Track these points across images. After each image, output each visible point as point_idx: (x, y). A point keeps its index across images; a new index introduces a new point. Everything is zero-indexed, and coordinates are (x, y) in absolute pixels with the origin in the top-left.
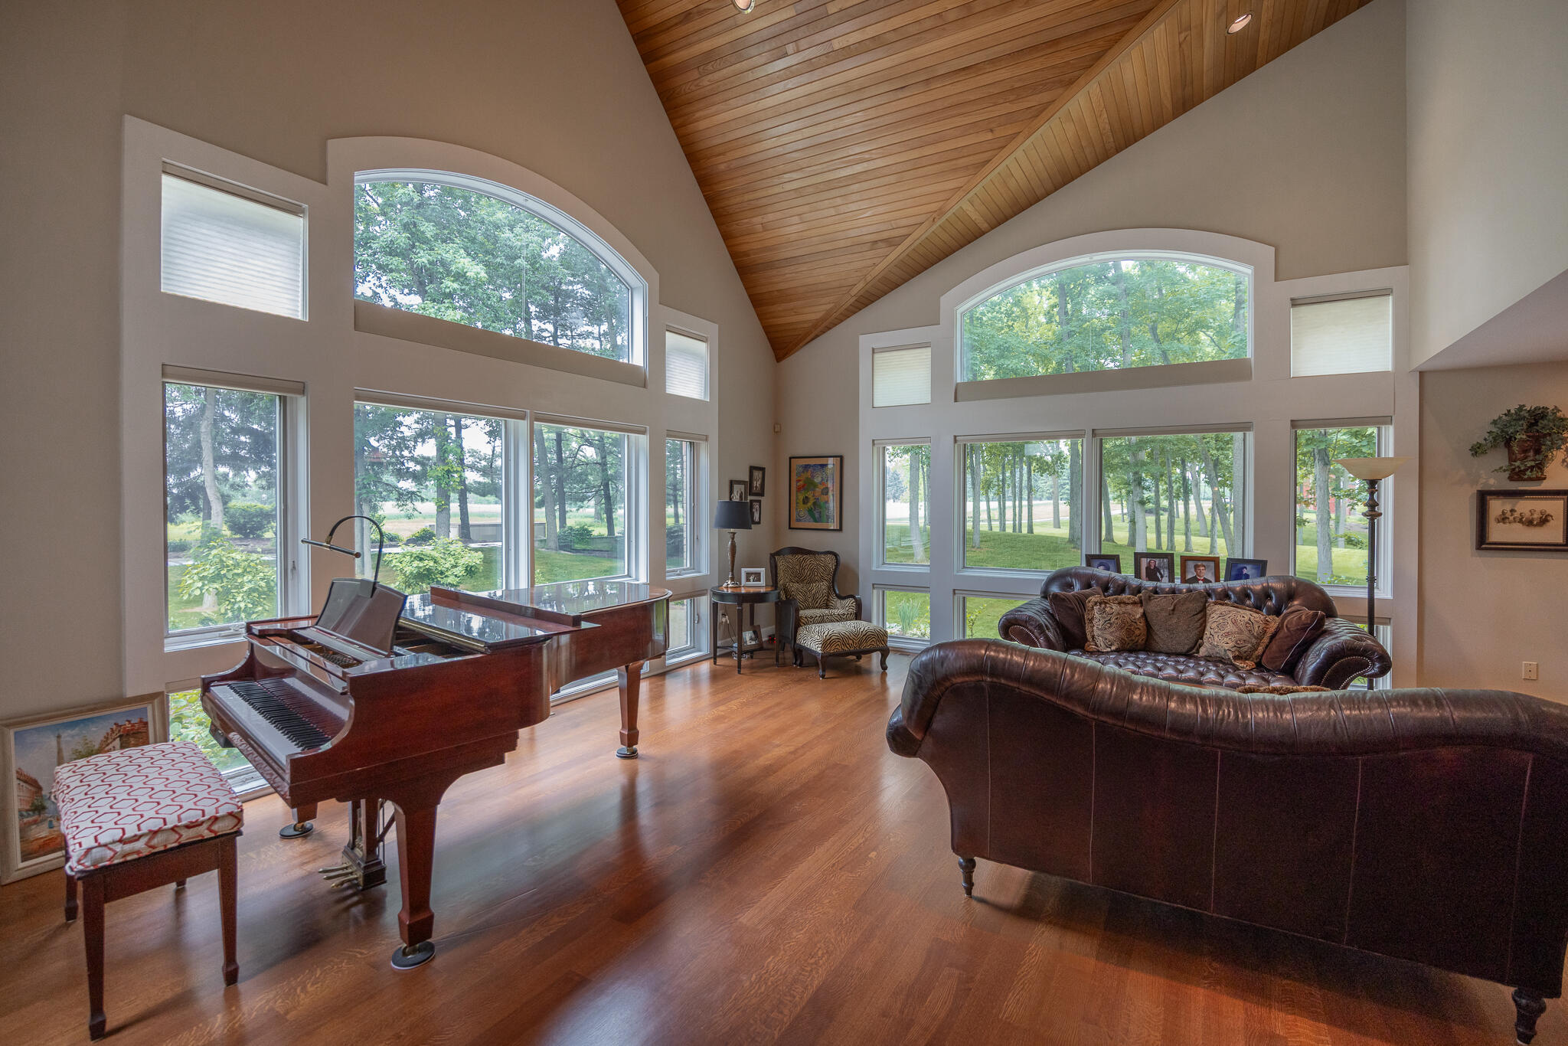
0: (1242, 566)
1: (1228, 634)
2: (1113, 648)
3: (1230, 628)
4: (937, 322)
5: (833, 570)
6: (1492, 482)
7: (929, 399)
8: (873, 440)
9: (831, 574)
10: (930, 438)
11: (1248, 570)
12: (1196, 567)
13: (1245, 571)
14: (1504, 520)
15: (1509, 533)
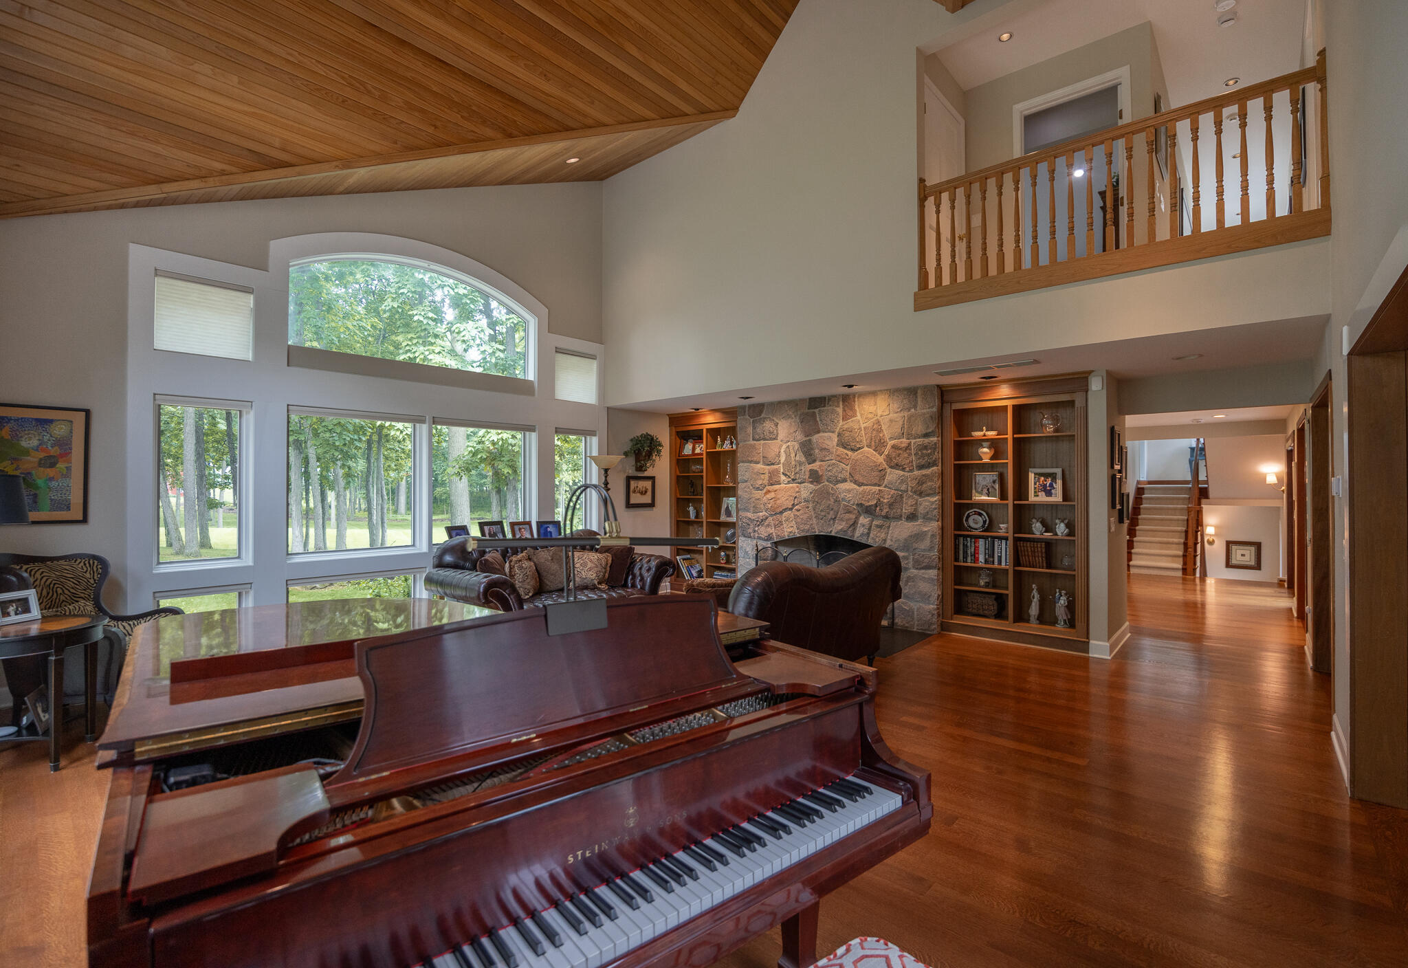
0: (546, 526)
1: (590, 569)
2: (531, 594)
3: (590, 565)
4: (264, 268)
5: (95, 580)
6: (630, 471)
7: (249, 356)
8: (155, 394)
9: (90, 588)
10: (252, 402)
11: (551, 529)
12: (520, 529)
13: (549, 529)
14: (634, 492)
15: (636, 498)
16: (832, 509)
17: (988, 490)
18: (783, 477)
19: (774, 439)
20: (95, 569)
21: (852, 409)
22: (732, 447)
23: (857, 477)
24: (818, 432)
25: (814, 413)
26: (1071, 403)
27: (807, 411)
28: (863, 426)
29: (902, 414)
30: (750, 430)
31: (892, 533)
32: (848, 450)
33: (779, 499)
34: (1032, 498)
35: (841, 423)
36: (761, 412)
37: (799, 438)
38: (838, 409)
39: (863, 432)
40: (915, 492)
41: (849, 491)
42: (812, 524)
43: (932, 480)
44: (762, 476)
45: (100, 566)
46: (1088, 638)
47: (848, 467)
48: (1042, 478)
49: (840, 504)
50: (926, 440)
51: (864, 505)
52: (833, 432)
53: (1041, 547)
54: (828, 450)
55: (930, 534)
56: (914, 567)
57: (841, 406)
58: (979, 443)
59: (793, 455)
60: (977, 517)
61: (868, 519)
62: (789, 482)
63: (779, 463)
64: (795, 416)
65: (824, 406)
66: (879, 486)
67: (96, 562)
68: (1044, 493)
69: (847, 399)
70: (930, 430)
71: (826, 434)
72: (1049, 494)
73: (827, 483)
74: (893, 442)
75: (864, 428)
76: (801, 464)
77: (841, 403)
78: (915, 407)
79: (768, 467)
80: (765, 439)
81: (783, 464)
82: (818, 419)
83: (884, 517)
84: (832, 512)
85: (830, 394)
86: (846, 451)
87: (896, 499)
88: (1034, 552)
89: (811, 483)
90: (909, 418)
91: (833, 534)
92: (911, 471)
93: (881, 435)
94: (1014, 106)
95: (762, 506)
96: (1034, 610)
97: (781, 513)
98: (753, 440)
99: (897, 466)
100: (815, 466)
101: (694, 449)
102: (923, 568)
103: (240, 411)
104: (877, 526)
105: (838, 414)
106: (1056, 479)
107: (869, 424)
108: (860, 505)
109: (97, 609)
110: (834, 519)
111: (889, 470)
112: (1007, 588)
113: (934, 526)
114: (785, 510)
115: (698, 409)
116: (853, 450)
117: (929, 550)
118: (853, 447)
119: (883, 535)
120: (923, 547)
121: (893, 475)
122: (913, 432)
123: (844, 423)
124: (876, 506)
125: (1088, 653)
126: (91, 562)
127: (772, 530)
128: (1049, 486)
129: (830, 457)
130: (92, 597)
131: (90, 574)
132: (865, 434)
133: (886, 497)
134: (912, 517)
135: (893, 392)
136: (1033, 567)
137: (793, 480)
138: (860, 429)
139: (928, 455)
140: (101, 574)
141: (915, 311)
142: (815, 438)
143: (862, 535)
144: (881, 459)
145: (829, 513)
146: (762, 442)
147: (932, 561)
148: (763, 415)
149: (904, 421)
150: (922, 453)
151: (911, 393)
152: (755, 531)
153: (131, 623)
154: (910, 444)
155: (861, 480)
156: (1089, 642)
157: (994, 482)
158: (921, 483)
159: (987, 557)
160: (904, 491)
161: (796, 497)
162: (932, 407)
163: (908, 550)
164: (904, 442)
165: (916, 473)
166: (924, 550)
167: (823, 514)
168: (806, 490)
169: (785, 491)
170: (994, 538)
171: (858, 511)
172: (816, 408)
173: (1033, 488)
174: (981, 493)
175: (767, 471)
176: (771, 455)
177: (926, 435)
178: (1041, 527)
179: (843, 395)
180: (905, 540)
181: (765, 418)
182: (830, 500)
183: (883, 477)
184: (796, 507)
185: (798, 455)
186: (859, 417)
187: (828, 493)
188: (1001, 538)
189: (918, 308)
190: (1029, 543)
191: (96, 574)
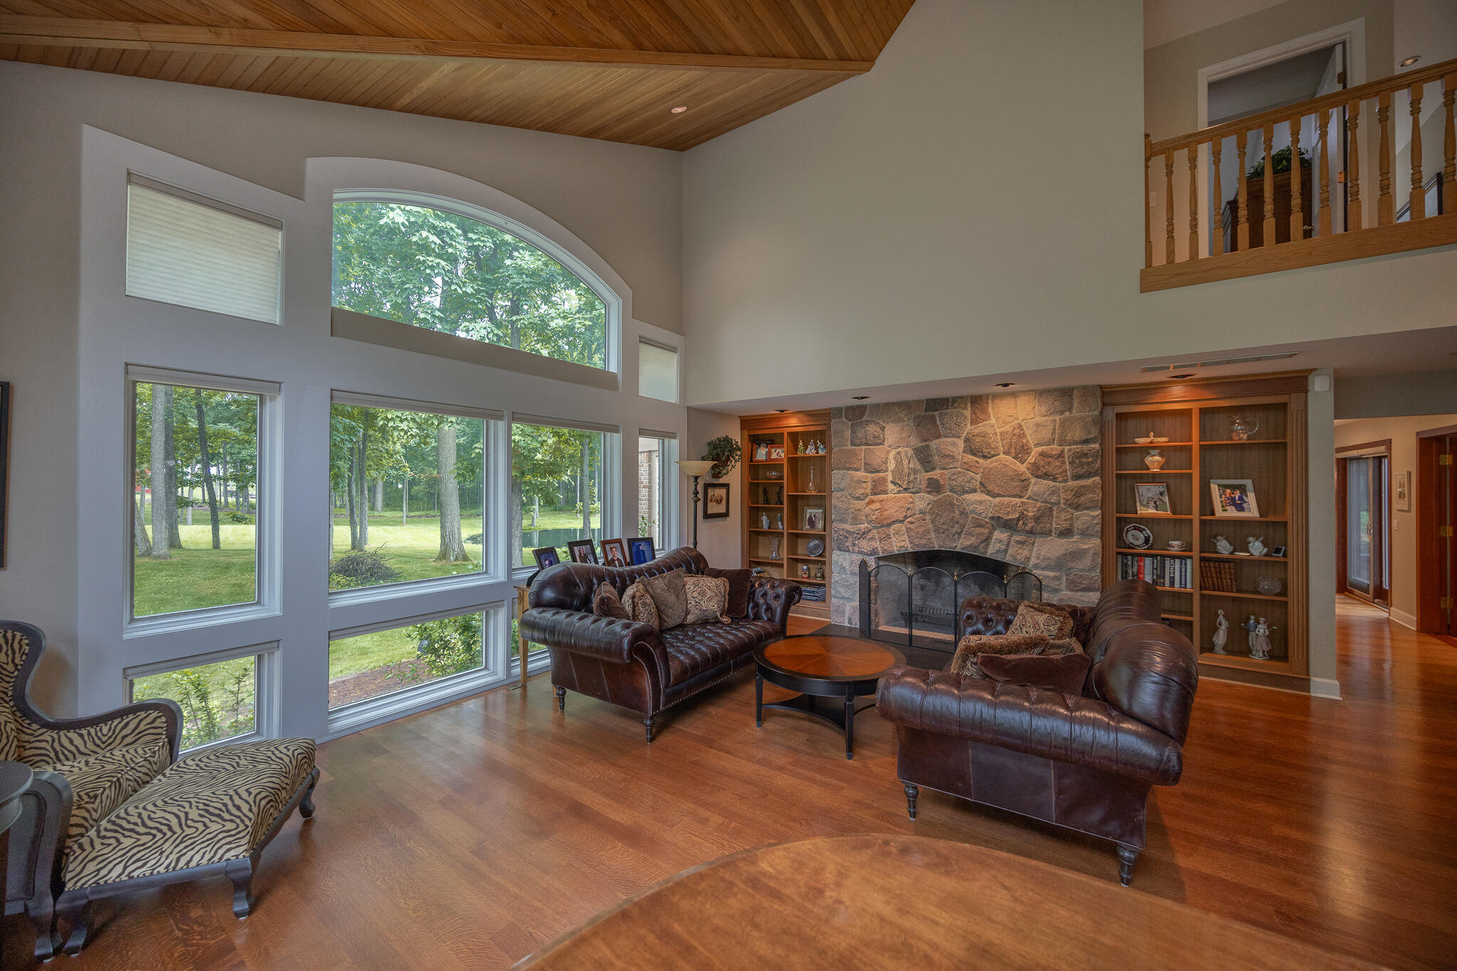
0: (638, 544)
3: (709, 593)
4: (298, 193)
5: (16, 665)
6: (707, 478)
7: (274, 316)
8: (127, 364)
9: (7, 679)
10: (280, 384)
11: (643, 547)
12: (611, 549)
13: (641, 548)
14: (711, 500)
15: (713, 508)
16: (958, 522)
17: (1155, 502)
18: (891, 486)
19: (880, 444)
20: (16, 646)
21: (985, 411)
22: (817, 453)
23: (991, 487)
24: (939, 437)
25: (934, 416)
26: (1284, 406)
27: (923, 413)
28: (998, 431)
29: (1052, 418)
30: (848, 434)
31: (1039, 549)
32: (979, 457)
33: (886, 510)
34: (1219, 513)
35: (969, 427)
36: (862, 415)
37: (913, 443)
38: (965, 412)
39: (999, 437)
40: (1070, 505)
41: (981, 503)
42: (930, 539)
43: (1093, 492)
44: (864, 485)
45: (27, 641)
46: (1308, 675)
47: (978, 477)
48: (1229, 491)
49: (968, 517)
50: (1085, 448)
51: (1002, 518)
52: (959, 437)
53: (1229, 568)
54: (953, 457)
55: (1091, 552)
56: (1068, 589)
57: (969, 409)
58: (1146, 450)
59: (905, 462)
60: (1137, 533)
61: (1006, 534)
62: (899, 492)
63: (886, 471)
64: (909, 419)
65: (947, 409)
66: (1021, 497)
67: (18, 635)
68: (1233, 508)
69: (977, 401)
70: (1093, 436)
71: (949, 440)
72: (1240, 508)
73: (950, 494)
74: (1040, 449)
75: (1001, 433)
76: (915, 471)
77: (969, 405)
78: (1070, 409)
79: (872, 475)
80: (866, 444)
81: (893, 472)
82: (938, 422)
83: (1027, 532)
84: (956, 526)
85: (954, 395)
86: (976, 459)
87: (1043, 513)
88: (1220, 573)
89: (929, 493)
90: (1063, 422)
91: (958, 549)
92: (1065, 481)
93: (1024, 441)
94: (1199, 70)
95: (864, 517)
96: (1221, 638)
97: (889, 525)
98: (852, 445)
99: (1046, 476)
100: (935, 474)
101: (769, 454)
102: (1082, 590)
103: (261, 396)
104: (1018, 542)
105: (966, 418)
106: (1246, 492)
107: (1008, 428)
108: (996, 519)
109: (18, 714)
110: (960, 534)
111: (1033, 480)
112: (1191, 614)
113: (1094, 544)
114: (894, 522)
115: (783, 411)
116: (985, 457)
117: (1089, 570)
118: (985, 454)
119: (1026, 553)
120: (1081, 567)
121: (1038, 486)
122: (1067, 438)
123: (973, 427)
124: (1018, 519)
125: (1309, 692)
126: (9, 635)
127: (877, 544)
128: (1239, 500)
129: (955, 464)
130: (10, 693)
131: (7, 656)
132: (1002, 440)
133: (1030, 509)
134: (1066, 533)
135: (1041, 393)
136: (1219, 590)
137: (905, 489)
138: (995, 434)
139: (1089, 464)
140: (27, 654)
141: (1142, 291)
142: (934, 444)
143: (998, 552)
144: (1023, 468)
145: (952, 527)
146: (864, 447)
147: (1094, 583)
148: (865, 418)
149: (1055, 426)
150: (1080, 462)
151: (1064, 395)
152: (854, 545)
153: (84, 732)
154: (1063, 451)
155: (996, 491)
156: (1309, 680)
157: (1161, 494)
158: (1078, 493)
159: (1155, 577)
160: (1056, 504)
161: (909, 509)
162: (1094, 410)
163: (1060, 570)
164: (1055, 449)
165: (1071, 483)
166: (1082, 570)
167: (945, 527)
168: (922, 501)
169: (894, 501)
170: (1163, 556)
171: (993, 526)
172: (936, 410)
173: (1219, 502)
174: (1147, 506)
175: (869, 480)
176: (876, 461)
177: (1086, 441)
178: (1228, 545)
179: (971, 396)
180: (1058, 558)
181: (868, 421)
182: (954, 512)
183: (1026, 488)
184: (909, 520)
185: (911, 462)
186: (993, 421)
187: (952, 505)
188: (1173, 557)
189: (1145, 288)
190: (1212, 564)
191: (17, 656)
